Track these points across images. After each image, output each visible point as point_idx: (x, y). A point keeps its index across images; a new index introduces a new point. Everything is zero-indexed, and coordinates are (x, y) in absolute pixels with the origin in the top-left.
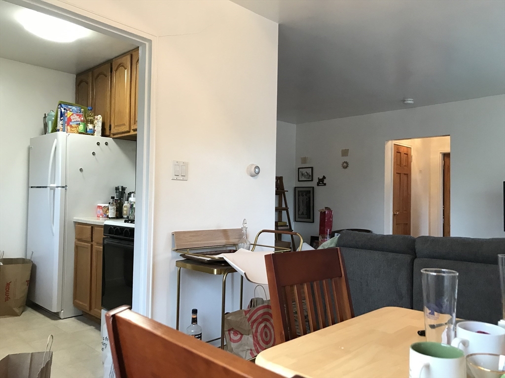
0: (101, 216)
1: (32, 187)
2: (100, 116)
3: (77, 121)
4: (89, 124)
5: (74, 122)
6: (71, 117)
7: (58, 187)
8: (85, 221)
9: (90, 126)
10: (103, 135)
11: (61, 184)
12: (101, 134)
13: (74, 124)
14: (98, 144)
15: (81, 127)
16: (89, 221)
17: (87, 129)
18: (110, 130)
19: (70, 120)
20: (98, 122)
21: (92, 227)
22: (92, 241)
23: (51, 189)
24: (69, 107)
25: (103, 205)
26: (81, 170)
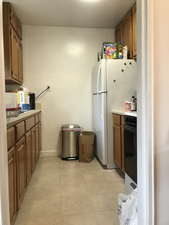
0: (128, 109)
1: (94, 94)
2: (126, 46)
3: (112, 52)
4: (119, 53)
5: (111, 53)
6: (109, 50)
7: (102, 93)
8: (117, 112)
9: (120, 54)
10: (128, 58)
11: (104, 91)
12: (127, 58)
13: (111, 54)
14: (125, 64)
15: (115, 55)
16: (119, 113)
17: (118, 56)
18: (132, 54)
19: (108, 52)
20: (125, 50)
21: (121, 117)
22: (121, 125)
23: (99, 94)
24: (108, 44)
25: (129, 102)
26: (114, 81)
